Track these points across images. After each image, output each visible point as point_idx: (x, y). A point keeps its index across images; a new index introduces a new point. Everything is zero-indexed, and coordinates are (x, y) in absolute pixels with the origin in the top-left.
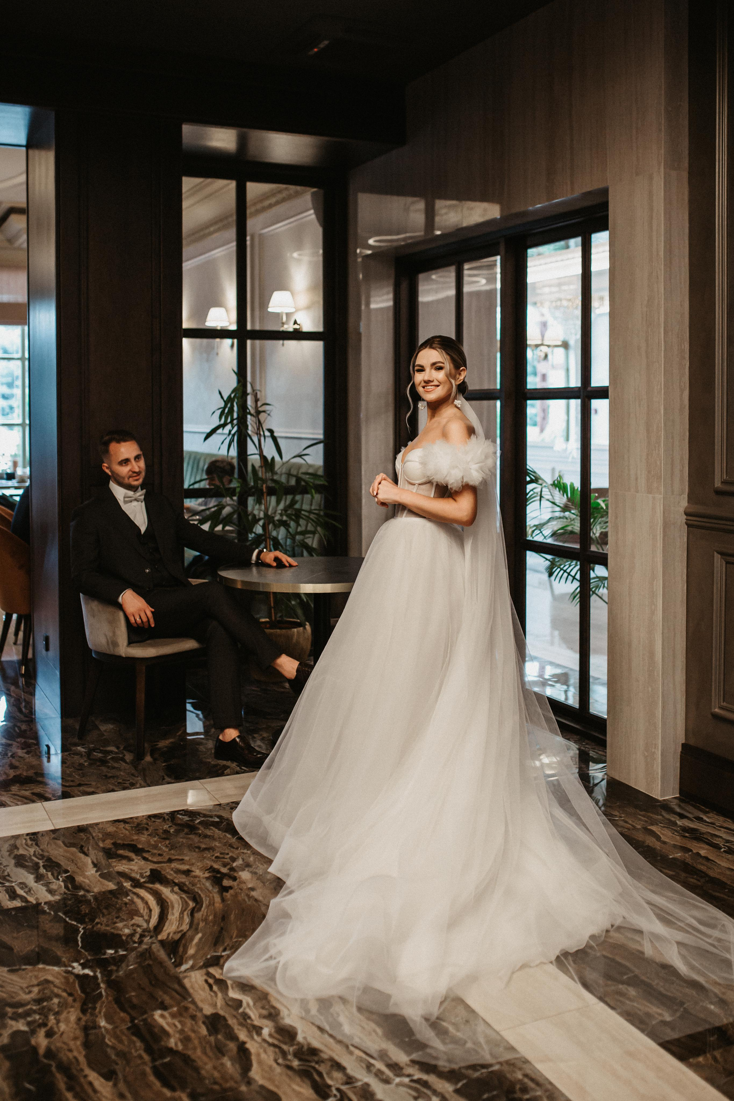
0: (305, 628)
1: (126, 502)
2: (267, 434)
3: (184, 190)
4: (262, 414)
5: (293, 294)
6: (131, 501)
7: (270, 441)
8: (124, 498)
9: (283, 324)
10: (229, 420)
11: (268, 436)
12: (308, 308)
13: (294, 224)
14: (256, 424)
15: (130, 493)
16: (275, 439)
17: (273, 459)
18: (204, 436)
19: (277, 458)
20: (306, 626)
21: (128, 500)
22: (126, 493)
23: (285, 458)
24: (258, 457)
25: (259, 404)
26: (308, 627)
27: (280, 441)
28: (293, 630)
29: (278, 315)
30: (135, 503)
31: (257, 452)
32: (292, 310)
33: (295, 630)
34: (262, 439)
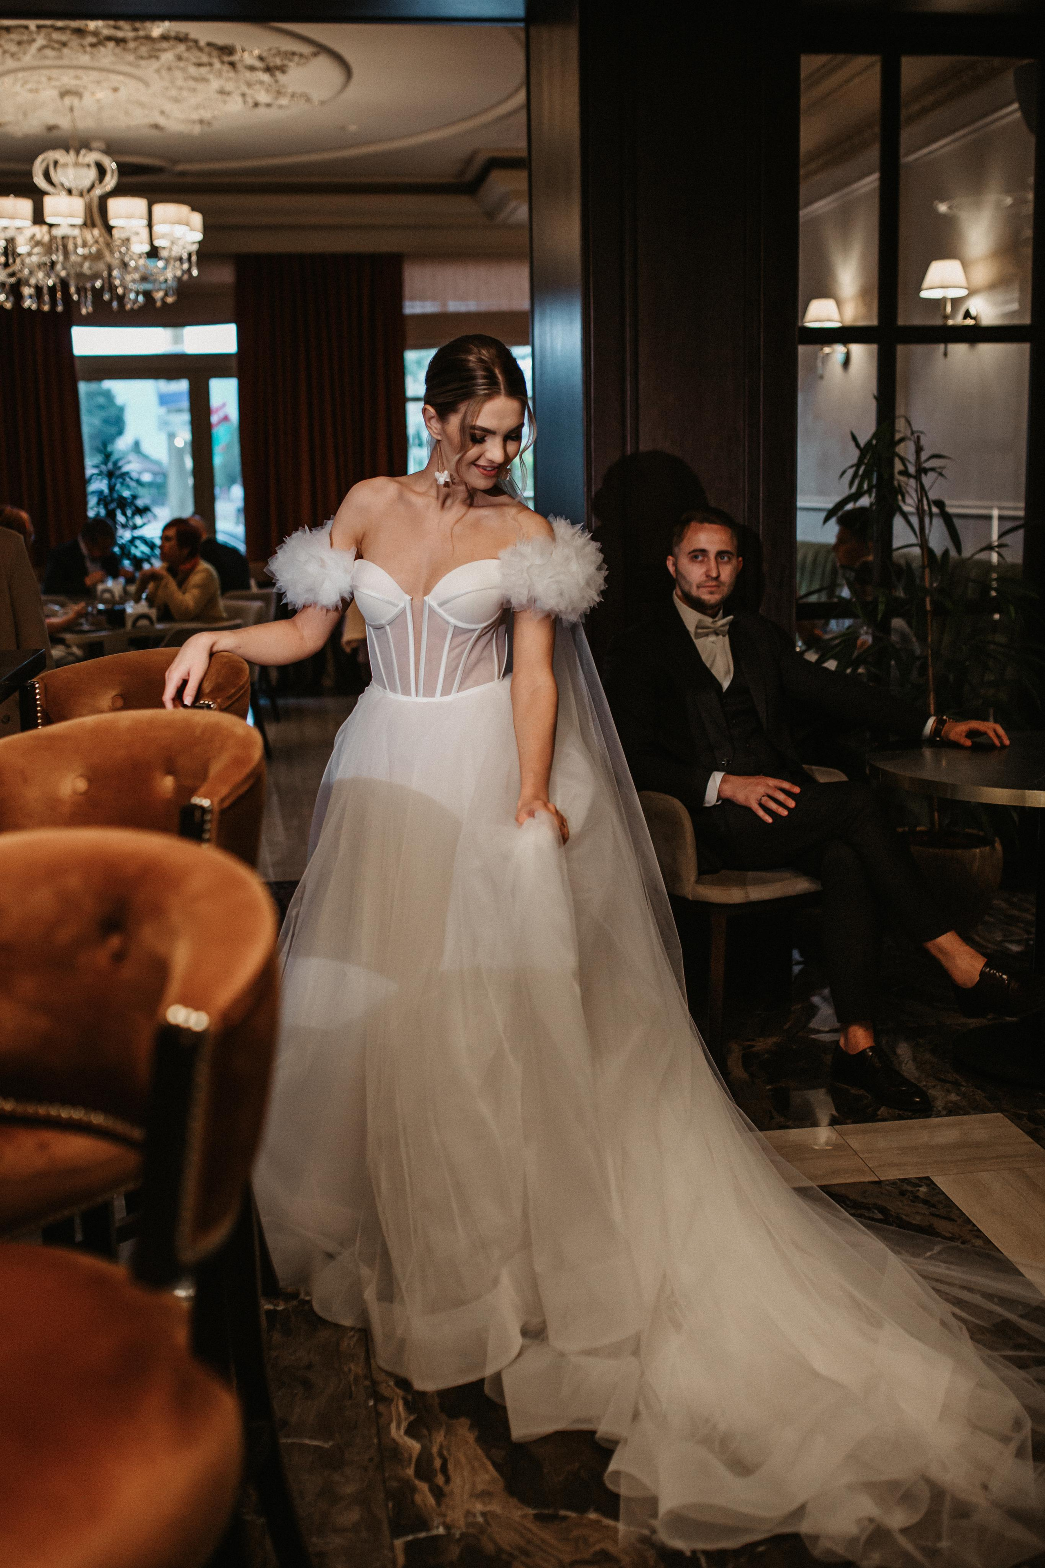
0: (993, 847)
1: (698, 636)
2: (935, 510)
3: (803, 75)
4: (932, 475)
5: (965, 266)
6: (707, 635)
7: (938, 523)
8: (697, 627)
9: (946, 317)
10: (865, 487)
11: (937, 515)
12: (993, 287)
13: (970, 138)
14: (916, 491)
15: (708, 620)
16: (948, 519)
17: (946, 553)
18: (823, 515)
19: (953, 553)
20: (996, 845)
21: (704, 631)
22: (700, 621)
23: (967, 553)
24: (917, 551)
25: (924, 456)
26: (998, 846)
27: (957, 522)
28: (974, 850)
29: (937, 304)
30: (712, 638)
31: (913, 540)
32: (962, 293)
33: (978, 850)
34: (927, 520)
